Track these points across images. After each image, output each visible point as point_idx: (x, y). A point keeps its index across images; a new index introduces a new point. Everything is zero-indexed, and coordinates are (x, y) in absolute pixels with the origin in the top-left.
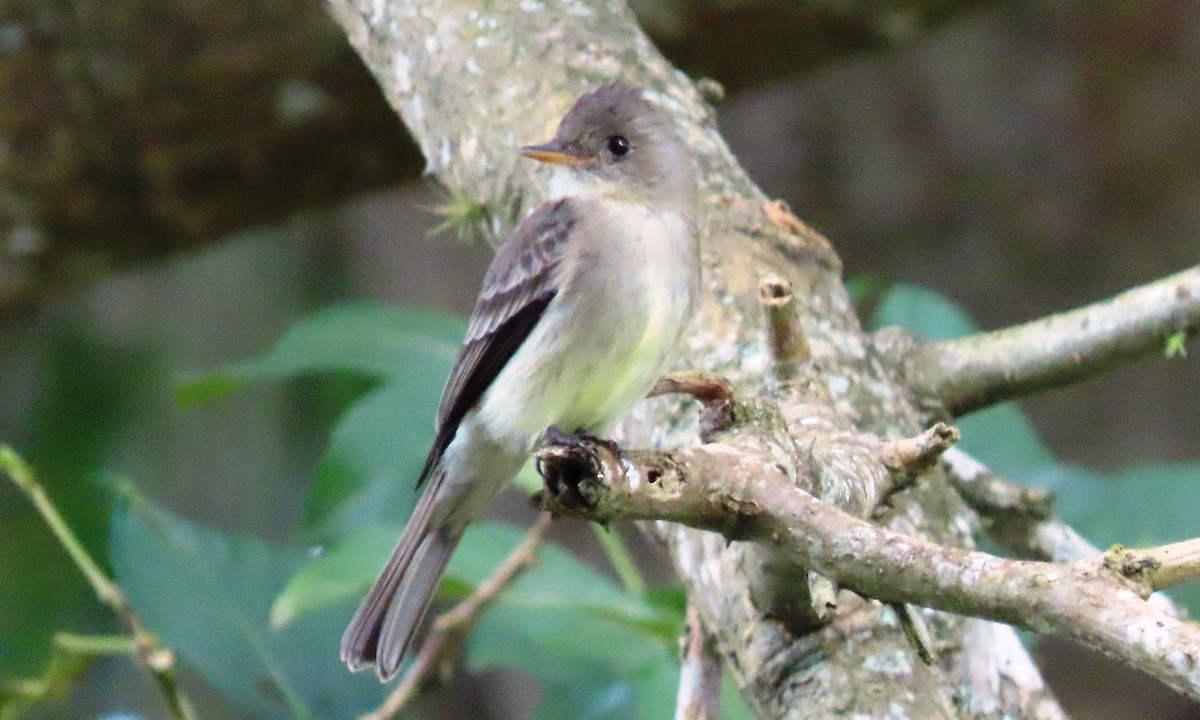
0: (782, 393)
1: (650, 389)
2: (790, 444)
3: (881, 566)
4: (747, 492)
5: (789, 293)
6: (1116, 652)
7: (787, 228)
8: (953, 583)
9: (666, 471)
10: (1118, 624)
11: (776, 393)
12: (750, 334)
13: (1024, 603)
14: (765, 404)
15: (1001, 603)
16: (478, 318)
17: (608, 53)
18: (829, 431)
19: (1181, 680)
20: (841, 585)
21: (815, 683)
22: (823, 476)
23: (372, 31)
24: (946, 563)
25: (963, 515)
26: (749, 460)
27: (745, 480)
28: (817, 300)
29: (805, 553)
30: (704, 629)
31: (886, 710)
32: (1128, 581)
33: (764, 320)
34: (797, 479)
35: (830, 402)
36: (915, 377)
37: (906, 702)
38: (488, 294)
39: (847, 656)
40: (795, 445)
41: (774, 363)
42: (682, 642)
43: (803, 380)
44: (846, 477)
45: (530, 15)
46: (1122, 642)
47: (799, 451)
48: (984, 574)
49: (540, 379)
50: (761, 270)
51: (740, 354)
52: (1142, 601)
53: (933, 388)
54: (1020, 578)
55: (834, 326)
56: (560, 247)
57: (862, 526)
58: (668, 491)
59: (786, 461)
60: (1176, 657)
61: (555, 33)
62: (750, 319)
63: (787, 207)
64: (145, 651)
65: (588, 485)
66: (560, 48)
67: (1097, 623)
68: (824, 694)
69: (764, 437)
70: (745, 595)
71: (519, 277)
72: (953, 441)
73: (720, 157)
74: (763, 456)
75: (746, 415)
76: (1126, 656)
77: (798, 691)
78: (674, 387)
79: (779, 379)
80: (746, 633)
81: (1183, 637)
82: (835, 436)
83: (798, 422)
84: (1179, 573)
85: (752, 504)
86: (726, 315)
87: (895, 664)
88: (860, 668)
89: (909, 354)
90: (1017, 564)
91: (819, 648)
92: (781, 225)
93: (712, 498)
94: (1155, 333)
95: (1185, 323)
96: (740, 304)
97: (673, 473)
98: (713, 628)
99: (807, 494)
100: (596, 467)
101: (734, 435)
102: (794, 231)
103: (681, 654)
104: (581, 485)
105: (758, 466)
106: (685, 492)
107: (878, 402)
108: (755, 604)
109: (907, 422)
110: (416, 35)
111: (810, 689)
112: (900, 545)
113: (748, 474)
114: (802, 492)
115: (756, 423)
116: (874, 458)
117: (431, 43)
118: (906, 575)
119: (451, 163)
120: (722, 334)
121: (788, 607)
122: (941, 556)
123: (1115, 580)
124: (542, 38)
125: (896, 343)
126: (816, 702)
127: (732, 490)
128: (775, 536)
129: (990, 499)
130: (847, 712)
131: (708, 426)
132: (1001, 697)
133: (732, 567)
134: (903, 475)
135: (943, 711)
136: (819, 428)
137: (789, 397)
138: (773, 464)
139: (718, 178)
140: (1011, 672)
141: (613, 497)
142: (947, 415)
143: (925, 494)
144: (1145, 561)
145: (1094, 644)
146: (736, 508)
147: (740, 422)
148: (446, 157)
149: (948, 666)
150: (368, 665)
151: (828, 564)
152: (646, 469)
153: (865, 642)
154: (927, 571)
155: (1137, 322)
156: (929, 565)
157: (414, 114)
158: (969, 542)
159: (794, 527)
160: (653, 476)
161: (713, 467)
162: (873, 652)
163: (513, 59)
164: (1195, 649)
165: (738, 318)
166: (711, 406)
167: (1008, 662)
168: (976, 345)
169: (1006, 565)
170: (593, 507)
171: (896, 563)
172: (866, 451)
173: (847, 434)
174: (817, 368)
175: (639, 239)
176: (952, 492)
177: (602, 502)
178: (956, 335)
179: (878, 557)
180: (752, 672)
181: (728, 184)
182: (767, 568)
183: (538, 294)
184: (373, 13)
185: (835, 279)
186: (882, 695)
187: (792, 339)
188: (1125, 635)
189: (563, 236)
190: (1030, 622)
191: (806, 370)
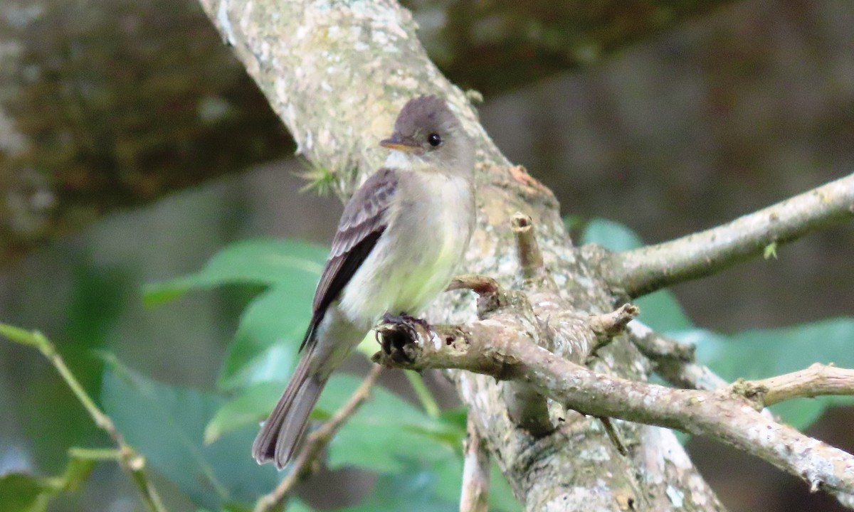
0: (526, 286)
1: (447, 286)
2: (534, 319)
3: (594, 395)
4: (508, 350)
5: (530, 224)
6: (742, 445)
7: (525, 183)
8: (639, 404)
9: (457, 338)
10: (742, 428)
11: (523, 286)
12: (503, 250)
13: (684, 416)
14: (517, 293)
15: (669, 416)
16: (338, 244)
17: (410, 75)
18: (557, 310)
19: (784, 462)
20: (569, 406)
21: (549, 467)
22: (555, 338)
23: (262, 65)
24: (634, 392)
25: (639, 360)
26: (510, 329)
27: (507, 342)
28: (545, 227)
29: (545, 387)
30: (478, 435)
31: (594, 484)
32: (749, 401)
33: (513, 241)
34: (540, 340)
35: (556, 292)
36: (608, 274)
37: (607, 478)
38: (344, 228)
39: (570, 450)
40: (537, 319)
41: (521, 268)
42: (465, 443)
43: (539, 278)
44: (570, 339)
45: (360, 53)
46: (746, 439)
47: (540, 324)
48: (658, 398)
49: (378, 281)
50: (510, 209)
51: (497, 261)
52: (757, 413)
53: (619, 281)
54: (681, 400)
55: (556, 244)
56: (389, 198)
57: (581, 369)
58: (459, 350)
59: (532, 330)
60: (780, 448)
61: (376, 63)
62: (504, 240)
63: (525, 170)
64: (127, 458)
65: (410, 347)
66: (380, 73)
67: (729, 427)
68: (555, 475)
69: (518, 315)
70: (505, 413)
71: (363, 217)
72: (636, 315)
73: (482, 139)
74: (518, 327)
75: (506, 302)
76: (748, 447)
77: (539, 473)
78: (461, 284)
79: (524, 277)
80: (506, 437)
81: (783, 435)
82: (561, 313)
83: (537, 304)
84: (780, 395)
85: (511, 357)
86: (488, 238)
87: (600, 455)
88: (578, 458)
89: (604, 260)
90: (679, 392)
91: (552, 445)
92: (520, 180)
93: (486, 354)
94: (757, 243)
95: (775, 237)
96: (497, 230)
97: (462, 339)
98: (484, 435)
99: (547, 350)
100: (414, 336)
101: (499, 314)
102: (529, 184)
103: (464, 451)
104: (405, 348)
105: (514, 333)
106: (470, 351)
107: (585, 290)
108: (511, 419)
109: (603, 303)
110: (289, 66)
111: (547, 471)
112: (605, 381)
113: (509, 338)
114: (543, 349)
115: (513, 306)
116: (586, 326)
117: (299, 72)
118: (610, 400)
119: (313, 147)
120: (486, 250)
121: (532, 421)
122: (631, 387)
123: (740, 400)
124: (368, 67)
125: (594, 254)
126: (551, 479)
127: (499, 349)
128: (527, 376)
129: (655, 349)
130: (571, 485)
131: (483, 309)
132: (666, 474)
133: (496, 396)
134: (604, 337)
135: (629, 483)
136: (551, 308)
137: (531, 289)
138: (524, 332)
139: (480, 152)
140: (672, 457)
141: (424, 354)
142: (628, 297)
143: (616, 348)
144: (759, 388)
145: (728, 440)
146: (502, 360)
147: (502, 306)
148: (310, 143)
149: (632, 455)
150: (269, 461)
151: (560, 394)
152: (445, 337)
153: (581, 441)
154: (622, 397)
155: (746, 237)
156: (623, 393)
157: (289, 116)
158: (644, 377)
159: (539, 371)
160: (449, 341)
161: (487, 335)
162: (586, 447)
163: (350, 81)
164: (792, 442)
165: (496, 239)
166: (484, 296)
167: (670, 452)
168: (645, 253)
169: (672, 392)
170: (413, 361)
171: (603, 393)
172: (581, 322)
173: (569, 312)
174: (548, 271)
175: (440, 195)
176: (632, 345)
177: (418, 358)
178: (632, 248)
179: (591, 389)
180: (510, 462)
181: (487, 155)
182: (518, 396)
183: (376, 228)
184: (261, 53)
185: (556, 214)
186: (592, 475)
187: (532, 253)
188: (747, 435)
189: (391, 191)
190: (687, 427)
191: (541, 272)
